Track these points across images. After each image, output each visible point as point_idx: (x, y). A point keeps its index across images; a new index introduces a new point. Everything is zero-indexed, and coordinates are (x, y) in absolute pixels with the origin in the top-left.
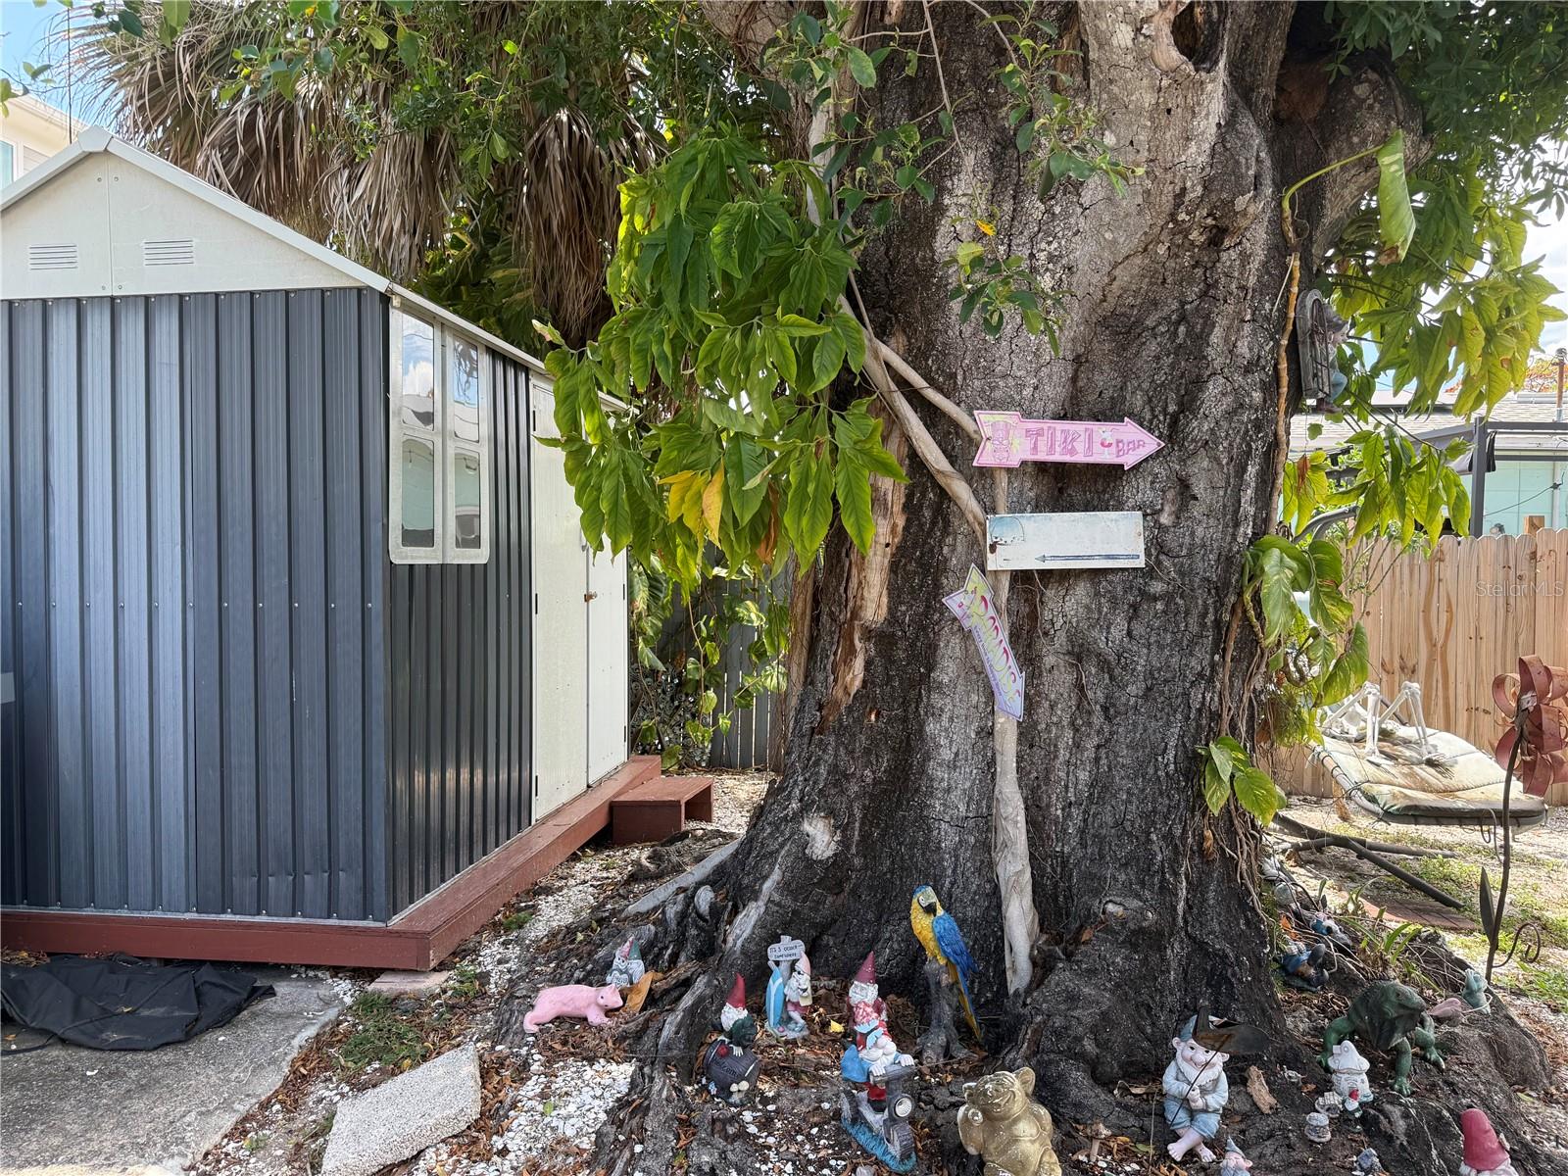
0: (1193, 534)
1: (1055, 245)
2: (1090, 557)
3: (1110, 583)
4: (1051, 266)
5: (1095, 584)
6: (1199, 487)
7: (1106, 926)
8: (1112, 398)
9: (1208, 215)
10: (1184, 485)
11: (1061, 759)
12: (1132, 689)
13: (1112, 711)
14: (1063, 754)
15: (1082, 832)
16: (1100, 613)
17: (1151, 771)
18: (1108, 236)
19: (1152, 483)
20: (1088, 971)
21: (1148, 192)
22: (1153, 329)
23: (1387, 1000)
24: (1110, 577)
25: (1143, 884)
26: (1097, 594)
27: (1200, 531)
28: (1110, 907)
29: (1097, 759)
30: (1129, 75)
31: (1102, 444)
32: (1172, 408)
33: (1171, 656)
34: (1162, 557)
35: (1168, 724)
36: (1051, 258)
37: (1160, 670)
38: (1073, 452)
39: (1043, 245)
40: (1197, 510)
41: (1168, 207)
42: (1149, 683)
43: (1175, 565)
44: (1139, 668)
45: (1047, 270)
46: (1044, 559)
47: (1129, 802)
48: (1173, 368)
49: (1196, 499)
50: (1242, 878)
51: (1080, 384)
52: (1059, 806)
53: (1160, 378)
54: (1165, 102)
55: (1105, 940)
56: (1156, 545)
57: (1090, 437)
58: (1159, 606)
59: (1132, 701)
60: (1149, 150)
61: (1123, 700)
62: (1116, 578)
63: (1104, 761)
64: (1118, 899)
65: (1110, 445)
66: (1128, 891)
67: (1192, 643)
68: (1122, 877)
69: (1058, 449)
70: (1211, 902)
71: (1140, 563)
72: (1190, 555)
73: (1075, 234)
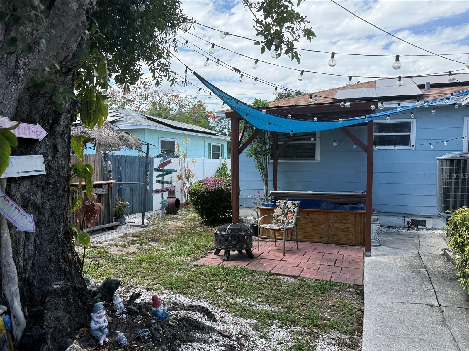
0: (58, 163)
1: (27, 60)
2: (32, 171)
3: (36, 180)
4: (24, 67)
5: (31, 181)
6: (59, 148)
7: (55, 293)
8: (27, 115)
9: (71, 65)
10: (55, 148)
11: (21, 244)
12: (46, 215)
13: (40, 223)
14: (22, 242)
15: (32, 267)
16: (33, 190)
17: (56, 240)
18: (41, 62)
19: (46, 146)
20: (55, 309)
21: (59, 53)
22: (43, 95)
23: (112, 283)
24: (35, 178)
25: (60, 276)
26: (32, 184)
27: (60, 162)
28: (55, 287)
29: (35, 241)
30: (71, 17)
31: (33, 132)
32: (51, 122)
33: (57, 202)
34: (51, 170)
35: (59, 224)
36: (25, 64)
37: (54, 207)
38: (25, 134)
39: (23, 59)
40: (59, 155)
41: (62, 59)
42: (52, 211)
43: (55, 173)
44: (48, 207)
45: (22, 68)
46: (19, 173)
47: (50, 252)
48: (50, 109)
49: (59, 152)
50: (77, 265)
51: (18, 109)
52: (22, 261)
53: (46, 111)
54: (77, 30)
55: (55, 298)
56: (48, 167)
57: (29, 129)
58: (51, 186)
59: (47, 219)
60: (65, 41)
61: (44, 219)
62: (38, 178)
63: (38, 241)
64: (56, 283)
65: (34, 132)
66: (57, 279)
67: (62, 198)
68: (53, 276)
69: (21, 133)
70: (74, 274)
71: (44, 173)
72: (58, 170)
73: (34, 59)
